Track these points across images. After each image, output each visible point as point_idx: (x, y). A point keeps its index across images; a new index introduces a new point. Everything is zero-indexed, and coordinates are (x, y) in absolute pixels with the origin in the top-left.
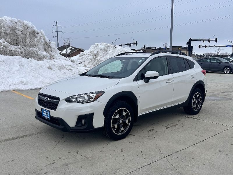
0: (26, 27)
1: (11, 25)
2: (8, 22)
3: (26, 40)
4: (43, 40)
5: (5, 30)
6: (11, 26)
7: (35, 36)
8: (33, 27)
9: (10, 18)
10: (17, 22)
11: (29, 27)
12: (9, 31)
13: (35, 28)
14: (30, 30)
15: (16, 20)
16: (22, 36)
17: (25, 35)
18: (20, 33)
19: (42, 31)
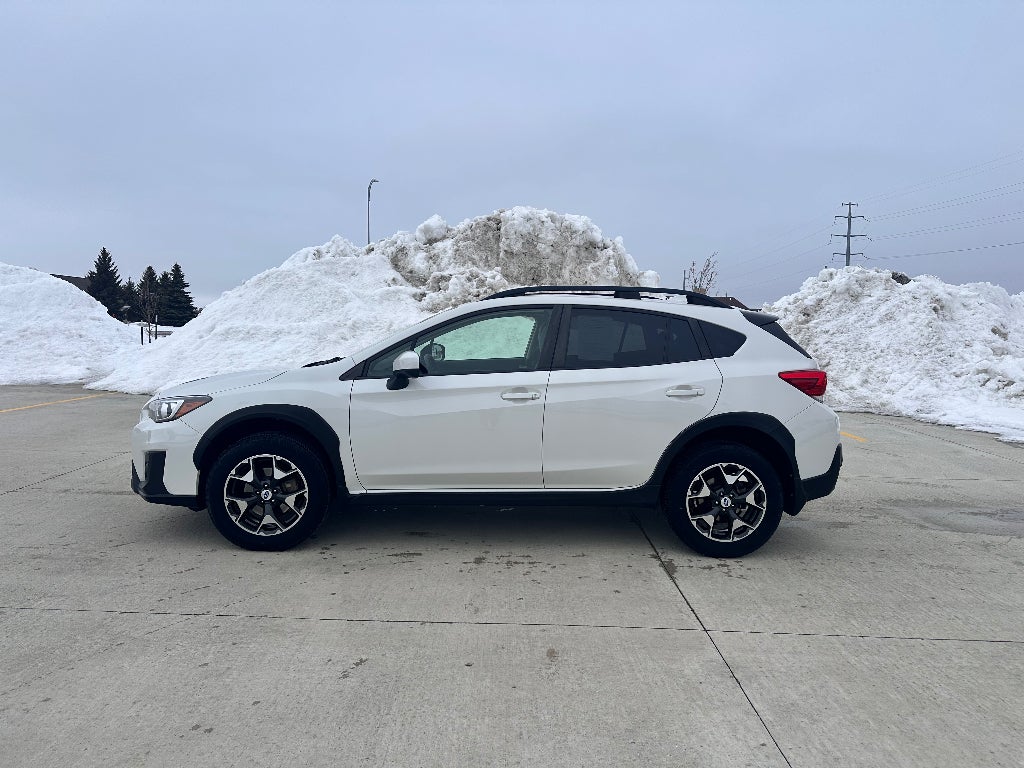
0: (570, 230)
1: (527, 228)
2: (515, 222)
3: (561, 269)
4: (612, 268)
5: (509, 246)
6: (525, 232)
7: (595, 258)
8: (592, 230)
9: (525, 211)
10: (544, 219)
11: (575, 232)
12: (517, 247)
13: (595, 234)
14: (578, 241)
15: (544, 214)
16: (555, 258)
17: (563, 254)
18: (548, 250)
19: (619, 240)
